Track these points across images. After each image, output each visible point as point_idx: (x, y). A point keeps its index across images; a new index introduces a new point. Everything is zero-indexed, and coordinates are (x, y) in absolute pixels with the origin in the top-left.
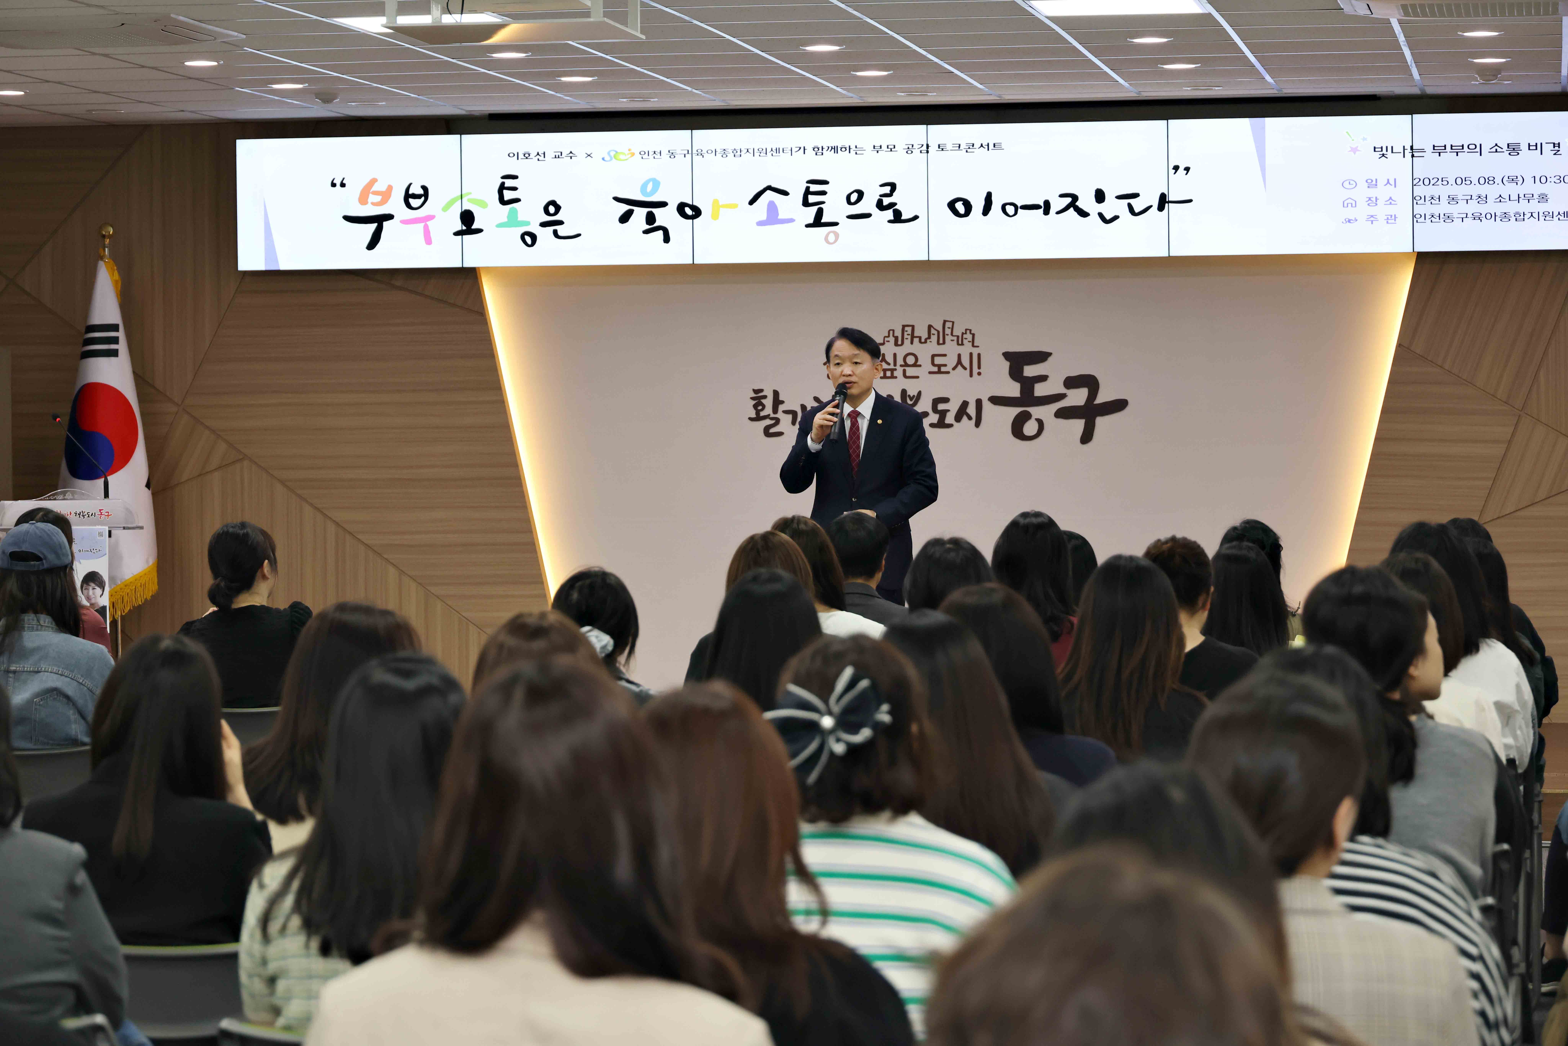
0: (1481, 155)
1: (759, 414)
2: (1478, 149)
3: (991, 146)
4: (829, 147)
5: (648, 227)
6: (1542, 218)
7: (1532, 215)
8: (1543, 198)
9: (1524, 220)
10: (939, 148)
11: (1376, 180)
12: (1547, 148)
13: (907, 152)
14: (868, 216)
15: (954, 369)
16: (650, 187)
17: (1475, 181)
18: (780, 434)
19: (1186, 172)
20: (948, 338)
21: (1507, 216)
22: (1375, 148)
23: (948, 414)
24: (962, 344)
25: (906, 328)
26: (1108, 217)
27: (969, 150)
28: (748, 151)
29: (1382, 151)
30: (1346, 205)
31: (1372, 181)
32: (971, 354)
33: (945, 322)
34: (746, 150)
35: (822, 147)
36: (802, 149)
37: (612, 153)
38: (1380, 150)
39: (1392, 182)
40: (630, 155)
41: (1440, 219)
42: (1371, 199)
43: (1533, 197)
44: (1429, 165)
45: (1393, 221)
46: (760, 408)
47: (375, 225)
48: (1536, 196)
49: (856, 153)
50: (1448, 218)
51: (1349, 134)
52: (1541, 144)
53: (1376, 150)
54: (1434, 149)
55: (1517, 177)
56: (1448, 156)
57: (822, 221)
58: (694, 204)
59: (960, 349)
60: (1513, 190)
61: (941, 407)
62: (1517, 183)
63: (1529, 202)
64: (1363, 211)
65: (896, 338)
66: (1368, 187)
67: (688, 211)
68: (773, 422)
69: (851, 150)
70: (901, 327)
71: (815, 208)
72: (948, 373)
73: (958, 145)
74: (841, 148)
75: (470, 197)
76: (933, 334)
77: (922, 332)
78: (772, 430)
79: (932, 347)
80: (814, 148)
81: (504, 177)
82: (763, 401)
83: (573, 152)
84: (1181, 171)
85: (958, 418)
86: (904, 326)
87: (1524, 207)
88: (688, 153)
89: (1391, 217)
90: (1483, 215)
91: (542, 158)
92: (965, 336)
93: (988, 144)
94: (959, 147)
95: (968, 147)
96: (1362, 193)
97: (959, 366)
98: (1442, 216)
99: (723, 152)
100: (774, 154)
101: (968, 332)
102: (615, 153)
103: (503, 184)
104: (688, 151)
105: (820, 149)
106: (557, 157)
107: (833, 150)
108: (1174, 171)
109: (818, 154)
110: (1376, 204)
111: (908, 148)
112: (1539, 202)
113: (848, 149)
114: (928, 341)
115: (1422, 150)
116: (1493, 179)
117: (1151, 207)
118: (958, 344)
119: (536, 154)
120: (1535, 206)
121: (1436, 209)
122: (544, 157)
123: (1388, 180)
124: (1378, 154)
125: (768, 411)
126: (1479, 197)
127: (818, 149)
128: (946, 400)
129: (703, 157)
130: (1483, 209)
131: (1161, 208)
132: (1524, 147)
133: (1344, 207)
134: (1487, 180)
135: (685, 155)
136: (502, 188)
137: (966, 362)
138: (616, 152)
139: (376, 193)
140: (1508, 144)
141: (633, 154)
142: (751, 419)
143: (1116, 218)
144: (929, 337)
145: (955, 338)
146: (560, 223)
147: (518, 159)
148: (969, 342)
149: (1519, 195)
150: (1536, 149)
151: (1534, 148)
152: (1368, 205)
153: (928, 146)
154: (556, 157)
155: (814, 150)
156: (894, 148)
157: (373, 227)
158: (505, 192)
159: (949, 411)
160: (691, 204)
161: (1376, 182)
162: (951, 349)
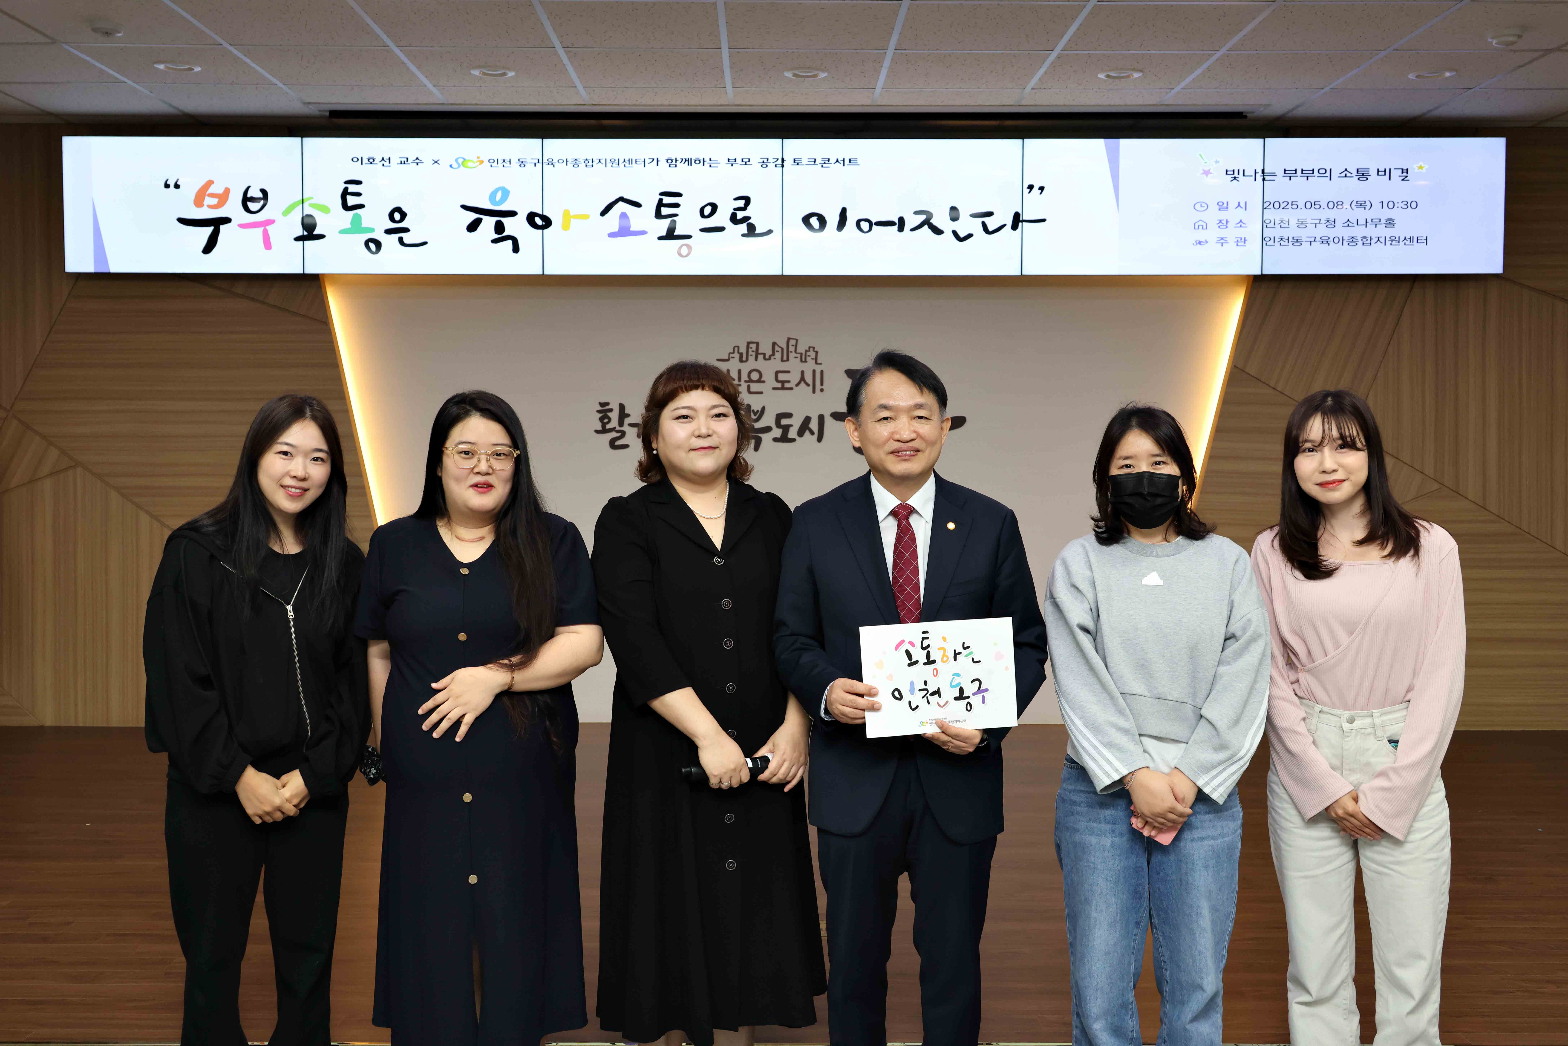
0: (1330, 180)
1: (605, 426)
2: (1328, 174)
3: (847, 162)
4: (682, 160)
5: (497, 236)
6: (1388, 243)
7: (1379, 240)
8: (1390, 223)
9: (1371, 245)
10: (794, 162)
11: (1227, 203)
12: (1396, 174)
13: (762, 166)
14: (721, 229)
15: (797, 385)
16: (499, 196)
17: (1324, 205)
18: (626, 446)
19: (1040, 191)
20: (792, 355)
21: (1354, 240)
22: (1227, 171)
23: (791, 429)
24: (806, 361)
25: (751, 345)
26: (962, 235)
27: (824, 165)
28: (600, 161)
29: (1234, 174)
30: (1197, 227)
31: (1223, 204)
32: (814, 371)
33: (789, 339)
34: (598, 161)
35: (676, 159)
36: (655, 161)
37: (460, 161)
38: (1232, 173)
39: (1243, 205)
40: (479, 163)
41: (1288, 242)
42: (1222, 221)
43: (1380, 221)
44: (1279, 189)
45: (1243, 244)
46: (606, 420)
47: (211, 228)
48: (1383, 221)
49: (710, 166)
50: (1297, 241)
51: (1202, 158)
52: (1390, 169)
53: (1228, 173)
54: (1285, 173)
55: (1365, 202)
56: (1299, 180)
57: (675, 234)
58: (544, 214)
59: (804, 367)
60: (1361, 214)
61: (784, 422)
62: (1365, 208)
63: (1376, 227)
64: (1212, 234)
65: (741, 355)
66: (1220, 210)
67: (538, 221)
68: (619, 435)
69: (705, 163)
70: (746, 344)
71: (668, 221)
72: (791, 389)
73: (814, 160)
74: (695, 161)
75: (311, 201)
76: (777, 351)
77: (766, 349)
78: (618, 443)
79: (776, 364)
80: (667, 160)
81: (346, 182)
82: (609, 414)
83: (419, 158)
84: (1036, 190)
85: (801, 433)
86: (749, 343)
87: (1371, 231)
88: (539, 162)
89: (1241, 239)
90: (1331, 239)
91: (387, 163)
92: (808, 353)
93: (844, 159)
94: (815, 162)
95: (823, 162)
96: (1213, 215)
97: (803, 383)
98: (1291, 239)
99: (575, 162)
100: (627, 165)
101: (811, 349)
102: (462, 160)
103: (346, 189)
104: (539, 160)
105: (674, 161)
106: (403, 162)
107: (687, 162)
108: (1029, 190)
109: (671, 166)
110: (1227, 227)
111: (763, 162)
112: (1386, 227)
113: (702, 161)
114: (772, 357)
115: (1274, 174)
116: (1342, 203)
117: (1005, 225)
118: (802, 361)
119: (381, 159)
120: (1382, 231)
121: (1285, 233)
122: (390, 163)
123: (1239, 203)
124: (1229, 177)
125: (614, 423)
126: (1328, 221)
127: (672, 160)
128: (789, 415)
129: (554, 166)
130: (1331, 233)
131: (1015, 227)
132: (1373, 172)
133: (1195, 229)
134: (1336, 205)
135: (535, 164)
136: (345, 193)
137: (809, 378)
138: (464, 159)
139: (212, 195)
140: (1358, 169)
141: (482, 162)
142: (597, 432)
143: (970, 236)
144: (773, 354)
145: (799, 356)
146: (406, 230)
147: (362, 164)
148: (812, 359)
149: (1366, 219)
150: (1385, 175)
151: (1383, 173)
152: (1219, 227)
153: (783, 160)
154: (401, 163)
155: (667, 162)
156: (749, 161)
157: (209, 230)
158: (349, 198)
159: (792, 426)
160: (541, 214)
161: (1227, 205)
162: (795, 366)
